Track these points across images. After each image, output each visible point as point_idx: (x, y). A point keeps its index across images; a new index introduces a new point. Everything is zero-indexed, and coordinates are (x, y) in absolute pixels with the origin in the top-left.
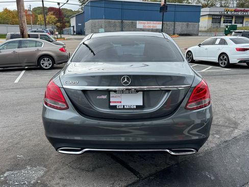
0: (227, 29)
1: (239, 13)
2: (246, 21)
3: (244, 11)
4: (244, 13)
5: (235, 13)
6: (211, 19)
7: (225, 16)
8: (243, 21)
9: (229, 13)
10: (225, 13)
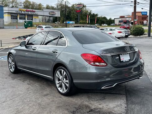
0: (26, 24)
1: (30, 13)
2: (35, 19)
3: (32, 11)
4: (33, 13)
5: (27, 13)
6: (10, 16)
7: (20, 14)
8: (32, 18)
9: (22, 12)
10: (20, 12)
